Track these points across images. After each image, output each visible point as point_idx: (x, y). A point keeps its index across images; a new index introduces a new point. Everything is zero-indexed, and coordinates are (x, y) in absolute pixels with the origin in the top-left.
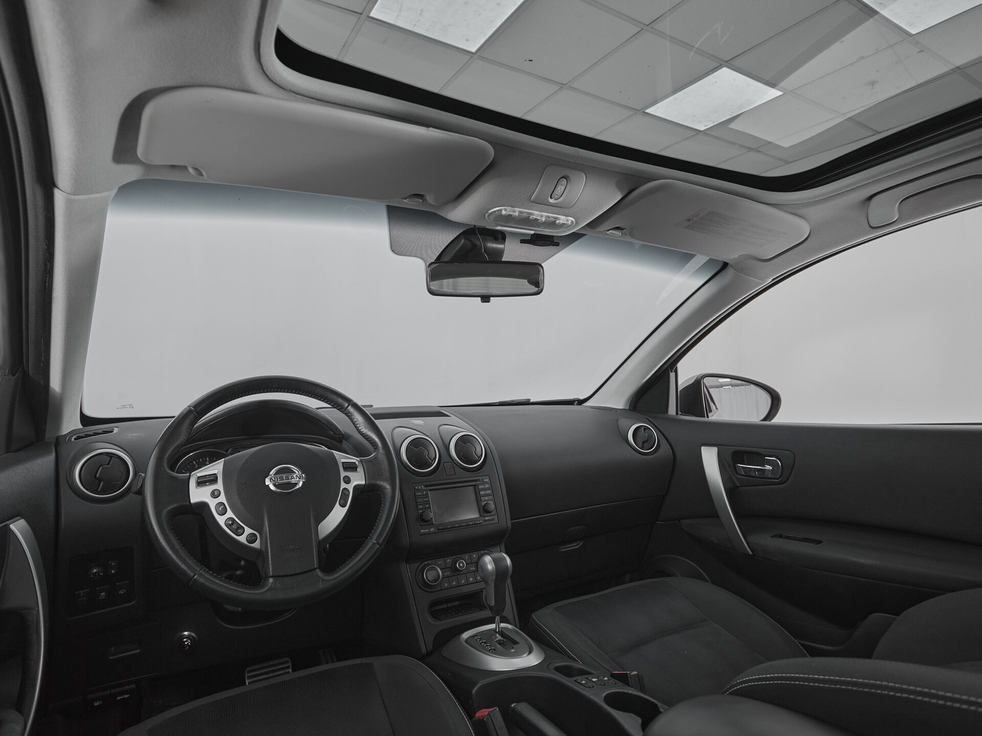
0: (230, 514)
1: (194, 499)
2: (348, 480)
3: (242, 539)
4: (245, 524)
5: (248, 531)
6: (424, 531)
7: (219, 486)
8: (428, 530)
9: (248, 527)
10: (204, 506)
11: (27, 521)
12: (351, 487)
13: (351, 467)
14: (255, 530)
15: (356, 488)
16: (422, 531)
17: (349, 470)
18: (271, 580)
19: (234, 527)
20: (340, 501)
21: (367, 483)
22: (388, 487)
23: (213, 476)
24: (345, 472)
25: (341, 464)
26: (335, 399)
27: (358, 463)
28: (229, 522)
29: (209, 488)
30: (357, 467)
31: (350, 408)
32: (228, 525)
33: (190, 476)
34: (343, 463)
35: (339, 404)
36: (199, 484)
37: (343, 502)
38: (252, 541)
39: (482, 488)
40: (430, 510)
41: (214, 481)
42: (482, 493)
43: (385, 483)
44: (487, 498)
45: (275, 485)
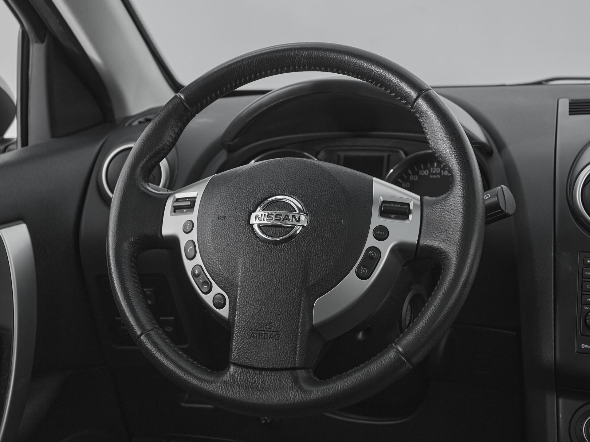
0: (198, 260)
1: (167, 231)
2: (382, 233)
3: (208, 299)
4: (213, 279)
5: (216, 289)
6: (587, 346)
7: (194, 216)
9: (217, 284)
10: (174, 241)
11: (29, 228)
12: (386, 248)
13: (395, 210)
14: (224, 291)
15: (401, 250)
16: (583, 346)
17: (392, 216)
18: (232, 368)
19: (200, 279)
20: (359, 267)
21: (421, 242)
22: (454, 257)
23: (193, 200)
24: (382, 219)
25: (379, 204)
26: (397, 85)
27: (414, 205)
28: (197, 272)
29: (183, 218)
30: (410, 212)
31: (421, 101)
32: (195, 276)
33: (168, 196)
34: (384, 202)
35: (404, 96)
36: (176, 209)
37: (363, 270)
38: (221, 306)
41: (191, 207)
43: (450, 248)
45: (260, 226)
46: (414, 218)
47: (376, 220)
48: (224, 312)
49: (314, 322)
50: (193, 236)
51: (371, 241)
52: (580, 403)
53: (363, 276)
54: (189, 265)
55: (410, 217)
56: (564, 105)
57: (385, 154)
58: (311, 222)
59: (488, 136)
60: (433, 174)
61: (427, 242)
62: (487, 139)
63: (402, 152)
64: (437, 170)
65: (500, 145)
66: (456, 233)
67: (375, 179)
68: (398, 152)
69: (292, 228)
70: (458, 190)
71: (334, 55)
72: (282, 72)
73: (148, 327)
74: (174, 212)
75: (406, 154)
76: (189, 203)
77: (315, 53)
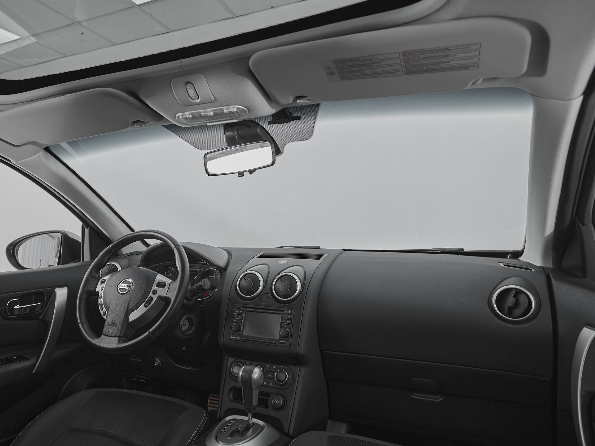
0: (102, 299)
1: (97, 290)
2: (155, 292)
3: (102, 312)
4: (104, 305)
5: (104, 309)
6: (232, 337)
7: (104, 285)
8: (235, 338)
9: (105, 307)
10: (98, 292)
11: (68, 289)
12: (155, 298)
13: (161, 285)
14: (106, 310)
15: (160, 298)
16: (231, 337)
17: (160, 287)
18: (103, 336)
20: (145, 304)
21: (166, 296)
22: (173, 300)
23: (105, 280)
24: (156, 287)
25: (157, 282)
27: (168, 283)
28: (101, 303)
29: (102, 285)
30: (166, 286)
31: (175, 249)
32: (100, 305)
33: (100, 279)
35: (172, 247)
36: (102, 283)
37: (147, 304)
38: (105, 315)
39: (284, 317)
40: (240, 324)
41: (104, 282)
42: (283, 321)
43: (173, 297)
44: (285, 326)
45: (120, 289)
46: (166, 288)
48: (105, 317)
49: (129, 321)
50: (102, 292)
51: (151, 295)
52: (234, 359)
53: (145, 306)
54: (99, 301)
56: (260, 254)
57: (199, 270)
58: (134, 288)
61: (168, 296)
64: (214, 276)
66: (175, 293)
67: (158, 274)
69: (128, 289)
70: (179, 279)
73: (83, 321)
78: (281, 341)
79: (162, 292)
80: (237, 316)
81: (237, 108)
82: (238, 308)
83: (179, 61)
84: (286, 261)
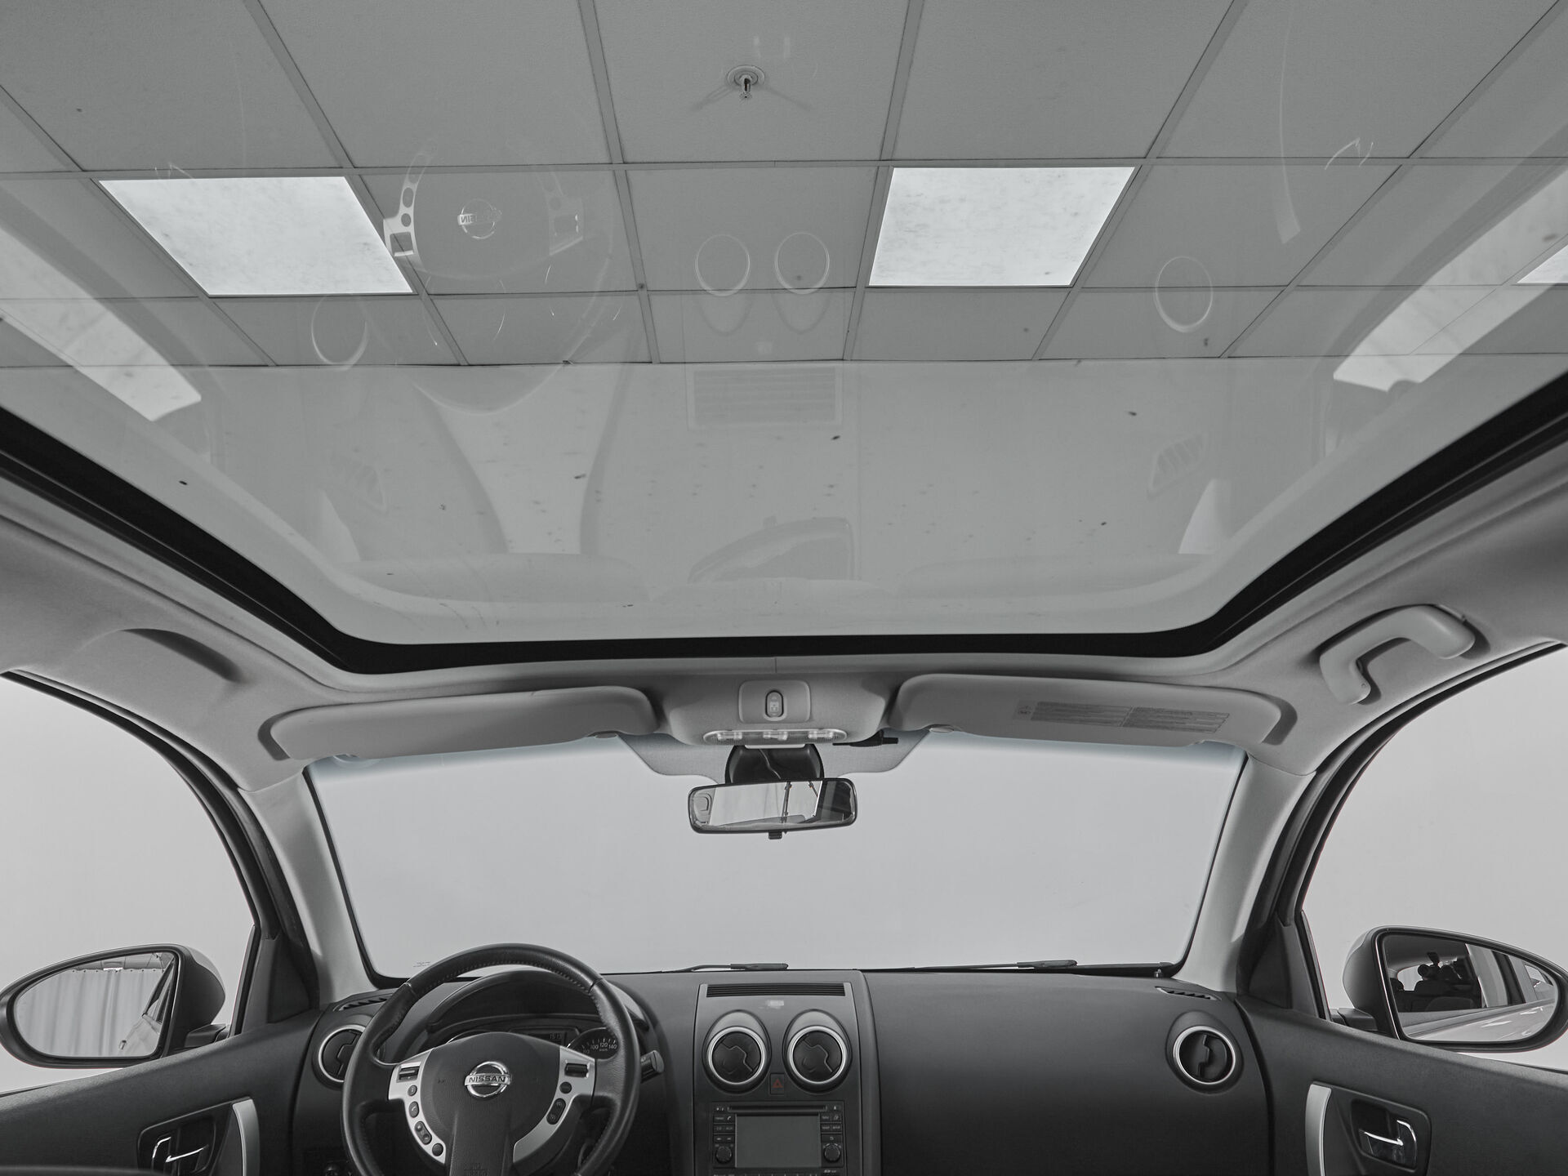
0: (421, 1117)
1: (392, 1096)
2: (567, 1088)
3: (428, 1149)
4: (433, 1131)
5: (436, 1140)
7: (418, 1082)
8: (724, 1175)
9: (436, 1135)
10: (400, 1103)
11: (254, 1101)
12: (569, 1099)
13: (577, 1070)
14: (443, 1140)
15: (580, 1100)
16: (715, 1175)
17: (574, 1074)
19: (422, 1133)
20: (550, 1114)
21: (596, 1094)
22: (619, 1103)
23: (417, 1069)
24: (566, 1077)
25: (565, 1066)
26: (578, 976)
27: (591, 1066)
28: (419, 1127)
29: (409, 1084)
30: (587, 1071)
31: (596, 988)
32: (418, 1130)
33: (394, 1067)
34: (568, 1064)
35: (583, 983)
36: (402, 1077)
37: (553, 1117)
38: (438, 1153)
39: (826, 1120)
40: (732, 1145)
41: (415, 1075)
42: (824, 1128)
43: (616, 1097)
44: (832, 1138)
45: (475, 1087)
46: (590, 1076)
47: (563, 1078)
48: (442, 1159)
49: (514, 1161)
50: (417, 1098)
51: (559, 1094)
53: (552, 1122)
54: (412, 1123)
55: (587, 1075)
56: (704, 989)
57: (563, 1032)
58: (513, 1081)
59: (647, 1017)
60: (602, 1048)
61: (600, 1093)
62: (645, 1018)
63: (576, 1030)
64: (606, 1045)
65: (655, 1022)
66: (620, 1085)
67: (561, 1047)
68: (572, 1030)
69: (499, 1087)
70: (622, 1052)
71: (532, 953)
72: (486, 966)
74: (400, 1079)
75: (580, 1031)
76: (413, 1071)
77: (517, 951)
78: (826, 1171)
79: (583, 1086)
80: (720, 1128)
81: (835, 733)
82: (720, 1111)
83: (773, 658)
84: (782, 1003)
